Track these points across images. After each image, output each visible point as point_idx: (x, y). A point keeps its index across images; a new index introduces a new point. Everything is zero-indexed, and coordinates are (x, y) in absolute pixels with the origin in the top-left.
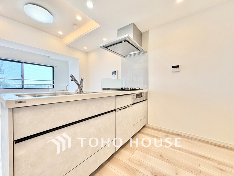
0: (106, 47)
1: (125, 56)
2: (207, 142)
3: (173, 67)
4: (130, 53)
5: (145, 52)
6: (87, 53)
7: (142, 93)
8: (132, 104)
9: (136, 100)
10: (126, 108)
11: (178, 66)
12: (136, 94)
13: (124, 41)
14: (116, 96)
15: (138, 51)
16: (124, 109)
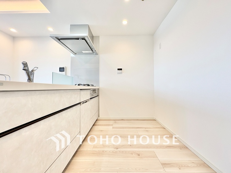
0: (59, 39)
1: (76, 54)
2: (138, 120)
3: (118, 69)
4: (83, 52)
5: (97, 54)
6: (14, 38)
7: (96, 89)
8: (91, 99)
9: (93, 95)
10: (87, 102)
11: (121, 69)
12: (92, 90)
13: (82, 39)
14: (81, 89)
15: (91, 52)
16: (86, 102)
